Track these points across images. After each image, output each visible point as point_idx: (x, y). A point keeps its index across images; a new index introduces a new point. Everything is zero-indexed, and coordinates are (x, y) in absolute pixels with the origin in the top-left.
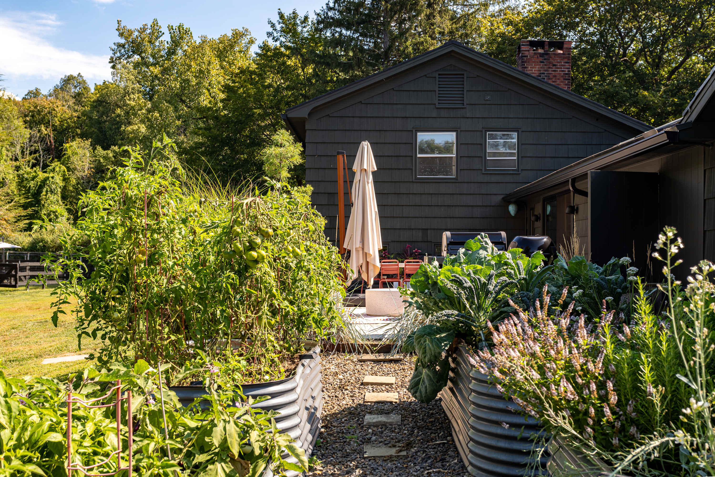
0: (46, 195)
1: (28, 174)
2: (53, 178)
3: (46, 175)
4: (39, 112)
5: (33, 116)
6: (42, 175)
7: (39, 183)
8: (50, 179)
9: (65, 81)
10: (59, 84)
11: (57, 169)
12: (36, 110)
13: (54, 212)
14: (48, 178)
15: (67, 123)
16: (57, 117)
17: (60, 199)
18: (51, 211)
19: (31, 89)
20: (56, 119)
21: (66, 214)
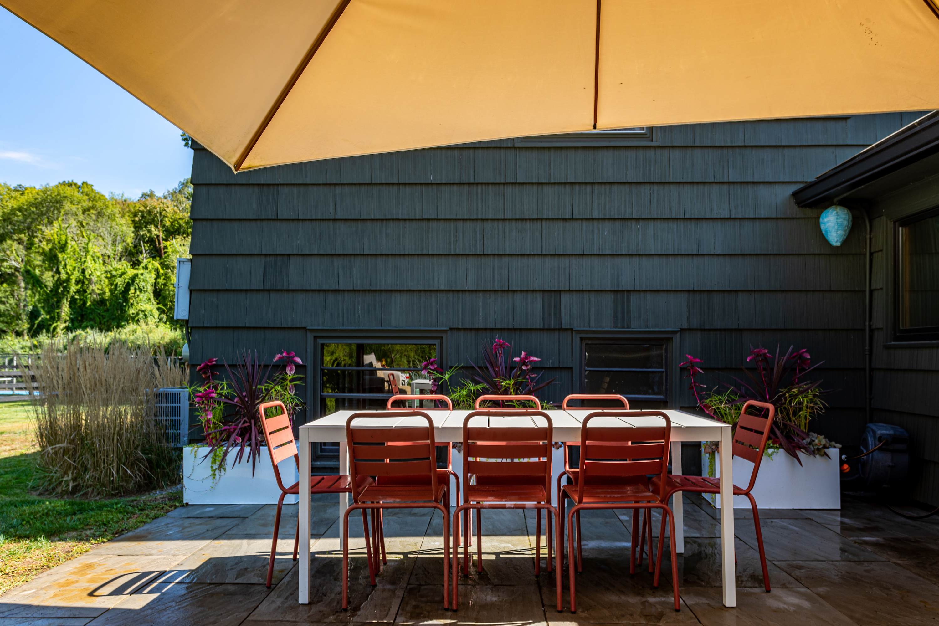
0: (135, 293)
1: (116, 271)
2: (142, 274)
3: (135, 272)
4: (149, 212)
5: (143, 216)
6: (131, 272)
7: (127, 281)
8: (140, 276)
9: (183, 184)
10: (177, 187)
11: (150, 266)
12: (145, 210)
13: (142, 311)
14: (137, 275)
15: (178, 223)
16: (167, 217)
17: (152, 297)
18: (139, 310)
19: (145, 192)
20: (167, 219)
21: (156, 313)
